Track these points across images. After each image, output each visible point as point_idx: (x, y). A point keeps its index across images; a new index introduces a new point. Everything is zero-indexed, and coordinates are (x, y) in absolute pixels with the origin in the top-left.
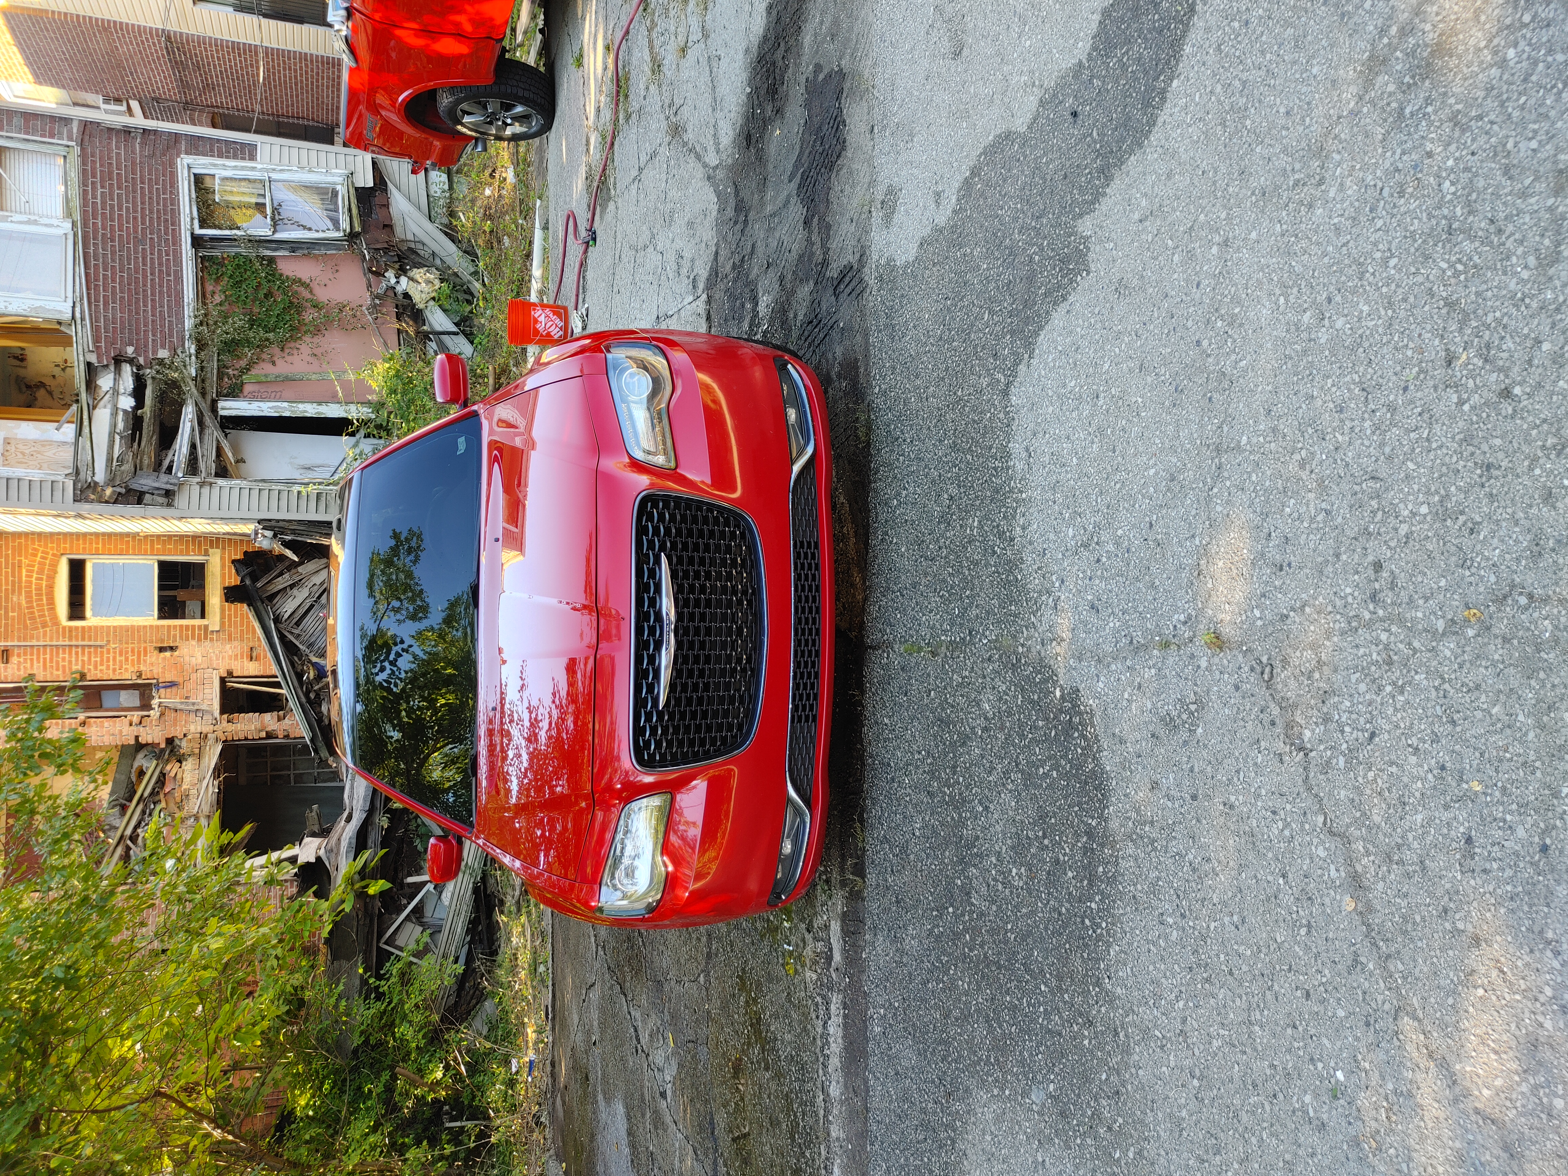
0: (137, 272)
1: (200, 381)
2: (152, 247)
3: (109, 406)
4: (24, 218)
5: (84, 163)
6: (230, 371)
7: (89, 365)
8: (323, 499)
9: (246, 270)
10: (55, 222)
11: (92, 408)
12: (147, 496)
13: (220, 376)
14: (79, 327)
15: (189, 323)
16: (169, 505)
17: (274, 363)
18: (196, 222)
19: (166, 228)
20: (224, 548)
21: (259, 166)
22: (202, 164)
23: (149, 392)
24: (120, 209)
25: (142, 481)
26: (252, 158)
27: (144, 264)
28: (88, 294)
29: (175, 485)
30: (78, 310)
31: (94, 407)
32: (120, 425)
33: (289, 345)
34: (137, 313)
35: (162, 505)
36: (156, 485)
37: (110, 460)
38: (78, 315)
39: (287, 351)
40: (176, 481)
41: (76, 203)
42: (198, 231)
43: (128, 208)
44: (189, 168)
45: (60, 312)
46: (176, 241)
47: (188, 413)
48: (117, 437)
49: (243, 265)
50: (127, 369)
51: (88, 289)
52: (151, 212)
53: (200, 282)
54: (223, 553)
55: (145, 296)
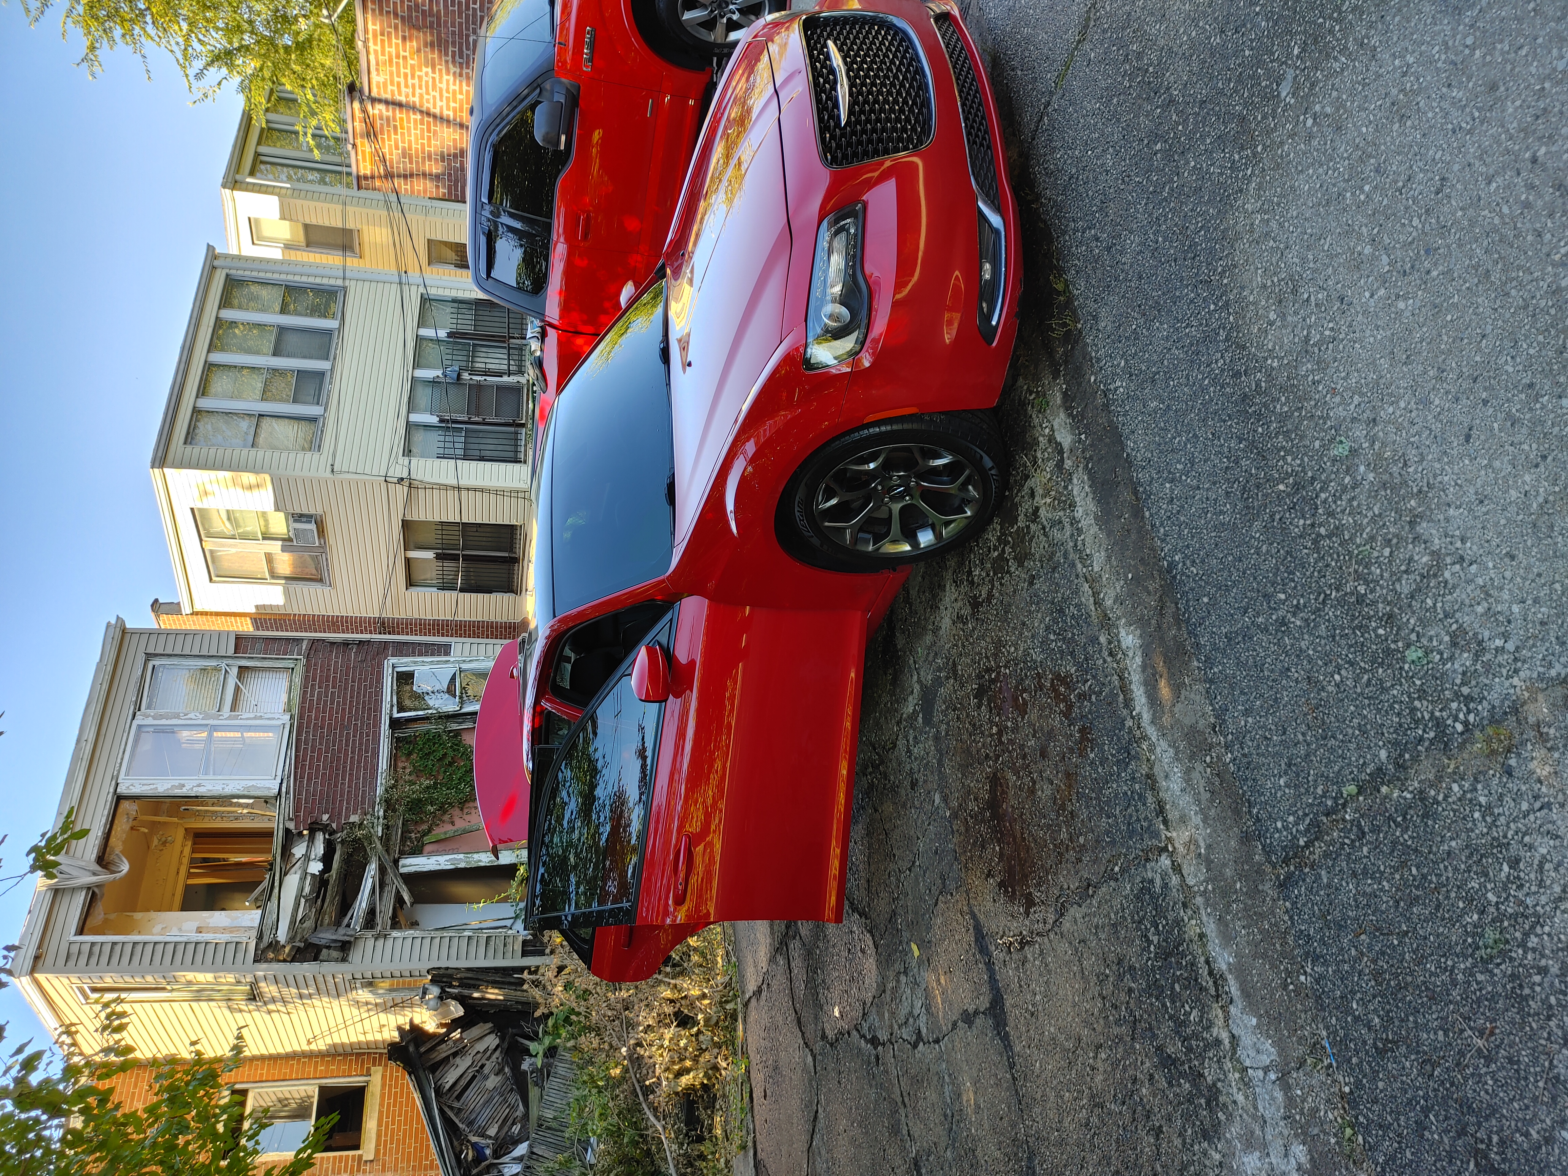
0: (339, 752)
1: (386, 840)
2: (356, 731)
3: (299, 872)
4: (252, 715)
5: (307, 671)
6: (413, 835)
7: (287, 831)
8: (492, 943)
9: (434, 744)
10: (277, 716)
11: (284, 874)
12: (324, 951)
13: (404, 839)
14: (283, 800)
15: (380, 791)
16: (344, 960)
17: (453, 823)
18: (395, 709)
19: (369, 715)
20: (386, 1066)
21: (452, 659)
22: (404, 663)
23: (337, 857)
24: (332, 703)
25: (321, 935)
26: (447, 653)
27: (347, 745)
28: (295, 773)
29: (351, 936)
30: (284, 785)
31: (286, 874)
32: (307, 889)
33: (467, 805)
34: (336, 786)
35: (336, 960)
36: (334, 937)
37: (293, 922)
38: (284, 790)
39: (465, 811)
40: (353, 933)
41: (296, 701)
42: (396, 715)
43: (338, 702)
44: (394, 667)
45: (269, 788)
46: (377, 724)
47: (372, 869)
48: (303, 901)
49: (433, 739)
50: (320, 838)
51: (296, 768)
52: (358, 703)
53: (394, 759)
54: (385, 1071)
55: (344, 772)
